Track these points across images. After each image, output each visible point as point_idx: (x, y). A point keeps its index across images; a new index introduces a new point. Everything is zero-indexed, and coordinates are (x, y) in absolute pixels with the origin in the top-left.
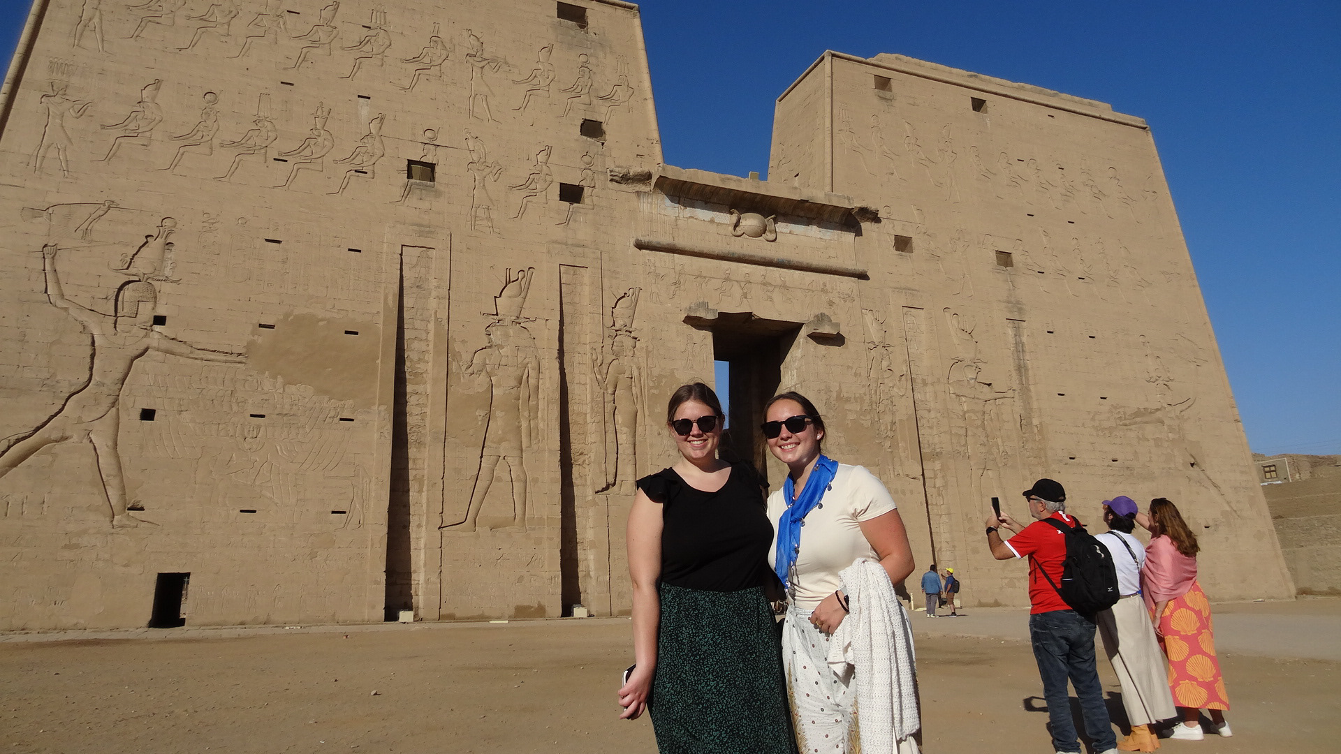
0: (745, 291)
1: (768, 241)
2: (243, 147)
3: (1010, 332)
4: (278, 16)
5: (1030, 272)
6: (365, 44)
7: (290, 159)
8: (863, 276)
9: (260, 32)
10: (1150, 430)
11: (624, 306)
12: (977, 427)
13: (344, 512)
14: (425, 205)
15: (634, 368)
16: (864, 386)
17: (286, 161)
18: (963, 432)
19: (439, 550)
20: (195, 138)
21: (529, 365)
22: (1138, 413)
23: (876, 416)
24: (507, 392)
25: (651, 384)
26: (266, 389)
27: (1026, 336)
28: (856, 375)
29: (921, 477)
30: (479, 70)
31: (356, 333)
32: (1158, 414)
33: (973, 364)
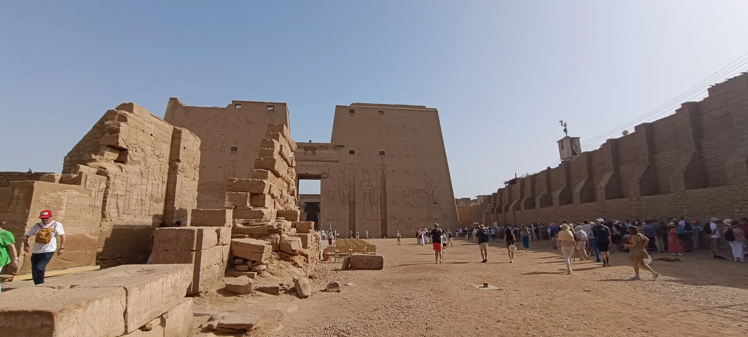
1: (314, 156)
3: (381, 172)
4: (206, 120)
5: (390, 156)
6: (224, 123)
7: (208, 150)
8: (338, 162)
10: (421, 195)
12: (367, 196)
14: (235, 156)
22: (419, 190)
27: (385, 173)
30: (248, 125)
32: (426, 191)
33: (368, 181)
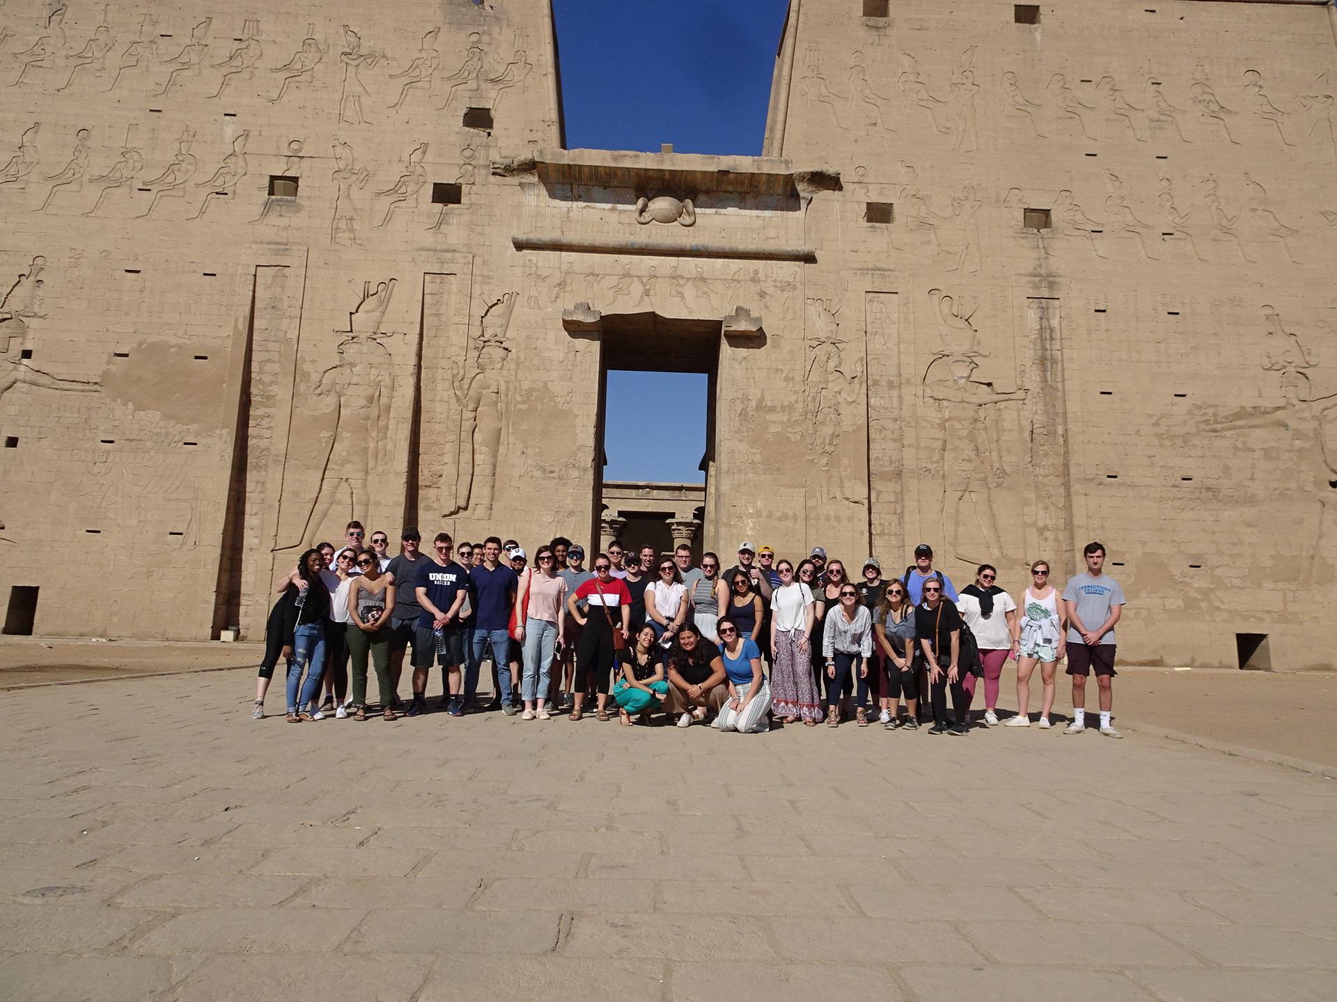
0: (647, 287)
1: (684, 226)
2: (110, 182)
3: (1032, 315)
4: (151, 42)
5: (1078, 233)
6: (235, 58)
7: (154, 188)
8: (809, 259)
9: (133, 61)
10: (1258, 437)
11: (496, 313)
12: (961, 439)
13: (181, 534)
14: (284, 222)
15: (502, 382)
16: (796, 392)
17: (150, 190)
18: (939, 444)
19: (270, 572)
20: (68, 176)
21: (382, 383)
22: (1241, 414)
23: (810, 428)
24: (355, 412)
25: (519, 399)
26: (117, 417)
27: (1058, 319)
28: (787, 379)
29: (866, 502)
30: (354, 69)
31: (205, 358)
32: (1280, 415)
33: (966, 359)
